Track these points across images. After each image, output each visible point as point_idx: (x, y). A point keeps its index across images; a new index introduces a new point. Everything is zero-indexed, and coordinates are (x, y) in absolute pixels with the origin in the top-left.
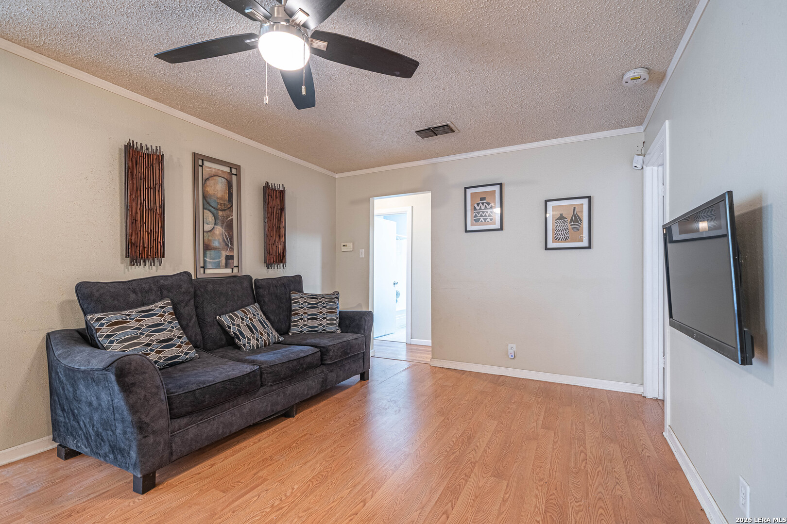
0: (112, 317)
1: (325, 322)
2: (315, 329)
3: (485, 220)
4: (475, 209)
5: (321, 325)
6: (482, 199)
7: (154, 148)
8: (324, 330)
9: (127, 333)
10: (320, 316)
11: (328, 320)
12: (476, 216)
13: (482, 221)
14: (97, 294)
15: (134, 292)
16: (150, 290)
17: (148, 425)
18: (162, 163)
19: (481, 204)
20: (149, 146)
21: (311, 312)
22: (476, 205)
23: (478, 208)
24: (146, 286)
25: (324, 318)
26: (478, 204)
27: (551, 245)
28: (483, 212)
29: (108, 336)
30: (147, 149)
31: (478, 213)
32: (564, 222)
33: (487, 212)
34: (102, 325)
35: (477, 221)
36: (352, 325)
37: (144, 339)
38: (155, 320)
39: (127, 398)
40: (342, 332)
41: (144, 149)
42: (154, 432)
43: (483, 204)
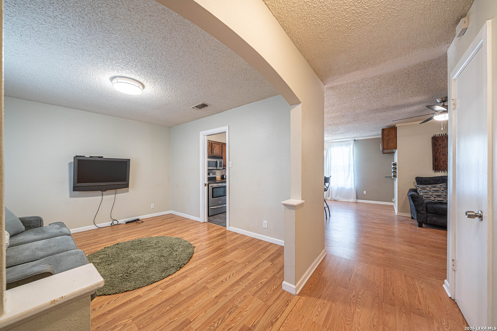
0: (422, 186)
7: (444, 134)
9: (426, 191)
14: (420, 180)
15: (433, 180)
16: (439, 180)
17: (419, 211)
18: (447, 138)
20: (442, 134)
24: (438, 179)
29: (420, 191)
30: (442, 135)
34: (419, 188)
37: (430, 193)
38: (436, 189)
39: (414, 203)
41: (441, 135)
42: (421, 213)
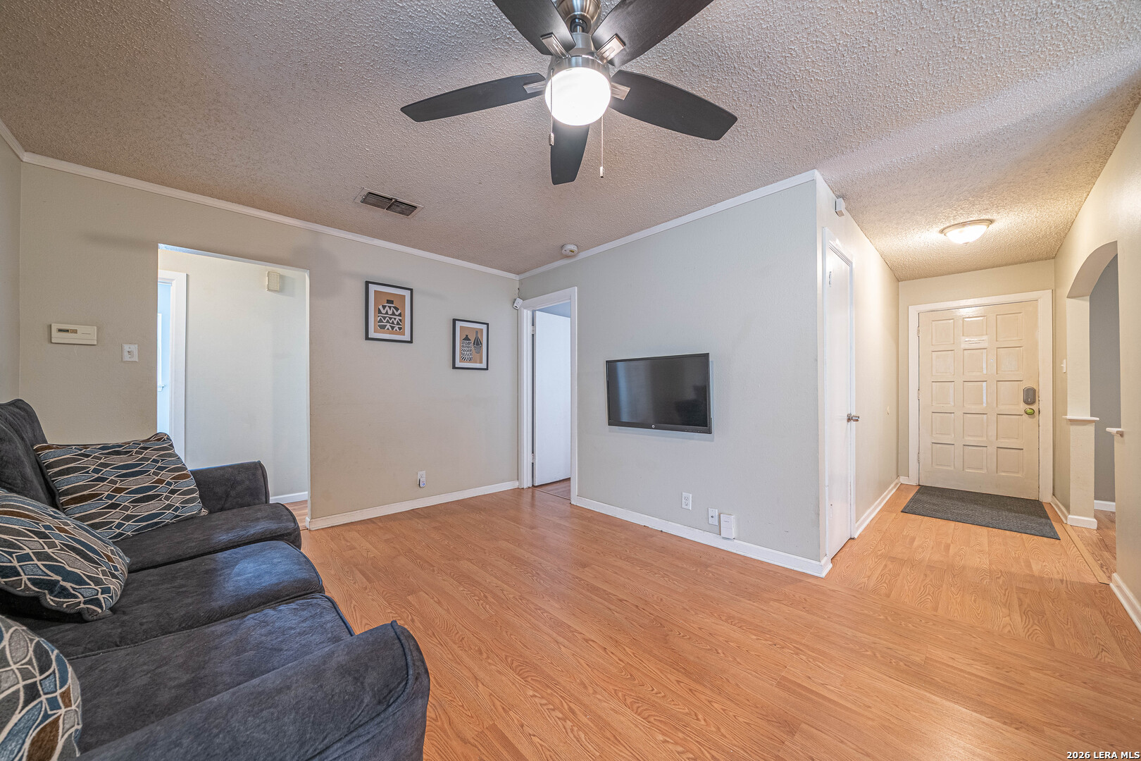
1: (177, 500)
2: (155, 521)
3: (393, 328)
4: (380, 312)
5: (169, 507)
6: (389, 302)
8: (177, 516)
10: (162, 490)
11: (184, 493)
12: (381, 321)
13: (388, 329)
19: (387, 308)
21: (134, 483)
22: (381, 307)
23: (384, 312)
25: (173, 492)
26: (384, 307)
27: (458, 364)
28: (391, 318)
31: (385, 318)
32: (469, 343)
33: (395, 319)
35: (383, 327)
36: (233, 493)
40: (210, 512)
43: (390, 307)
